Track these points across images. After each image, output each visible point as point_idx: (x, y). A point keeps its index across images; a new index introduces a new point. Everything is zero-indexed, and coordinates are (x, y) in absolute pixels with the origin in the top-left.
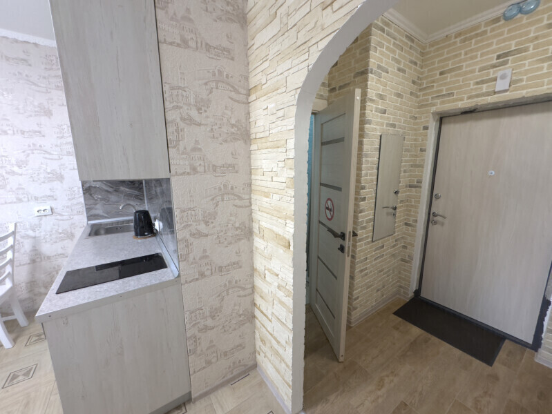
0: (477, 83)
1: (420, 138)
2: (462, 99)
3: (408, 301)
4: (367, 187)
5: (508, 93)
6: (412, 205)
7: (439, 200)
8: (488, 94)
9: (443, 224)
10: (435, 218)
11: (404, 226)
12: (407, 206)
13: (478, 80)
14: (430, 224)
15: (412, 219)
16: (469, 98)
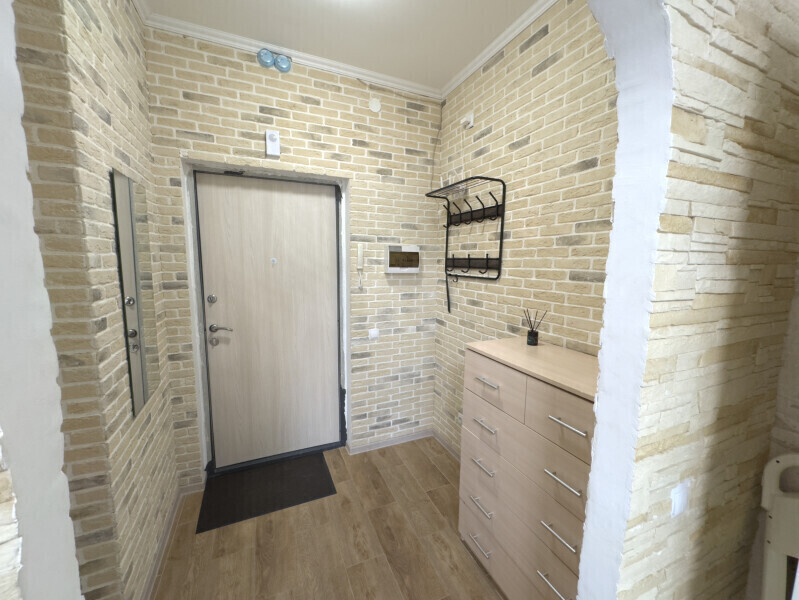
0: (243, 135)
1: (169, 200)
2: (227, 151)
3: (203, 490)
4: (104, 294)
5: (279, 161)
6: (176, 321)
7: (214, 305)
8: (257, 155)
9: (227, 341)
10: (215, 335)
11: (169, 363)
12: (167, 324)
13: (244, 130)
14: (209, 346)
15: (180, 345)
16: (237, 152)
